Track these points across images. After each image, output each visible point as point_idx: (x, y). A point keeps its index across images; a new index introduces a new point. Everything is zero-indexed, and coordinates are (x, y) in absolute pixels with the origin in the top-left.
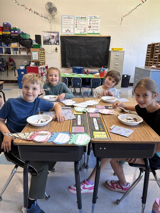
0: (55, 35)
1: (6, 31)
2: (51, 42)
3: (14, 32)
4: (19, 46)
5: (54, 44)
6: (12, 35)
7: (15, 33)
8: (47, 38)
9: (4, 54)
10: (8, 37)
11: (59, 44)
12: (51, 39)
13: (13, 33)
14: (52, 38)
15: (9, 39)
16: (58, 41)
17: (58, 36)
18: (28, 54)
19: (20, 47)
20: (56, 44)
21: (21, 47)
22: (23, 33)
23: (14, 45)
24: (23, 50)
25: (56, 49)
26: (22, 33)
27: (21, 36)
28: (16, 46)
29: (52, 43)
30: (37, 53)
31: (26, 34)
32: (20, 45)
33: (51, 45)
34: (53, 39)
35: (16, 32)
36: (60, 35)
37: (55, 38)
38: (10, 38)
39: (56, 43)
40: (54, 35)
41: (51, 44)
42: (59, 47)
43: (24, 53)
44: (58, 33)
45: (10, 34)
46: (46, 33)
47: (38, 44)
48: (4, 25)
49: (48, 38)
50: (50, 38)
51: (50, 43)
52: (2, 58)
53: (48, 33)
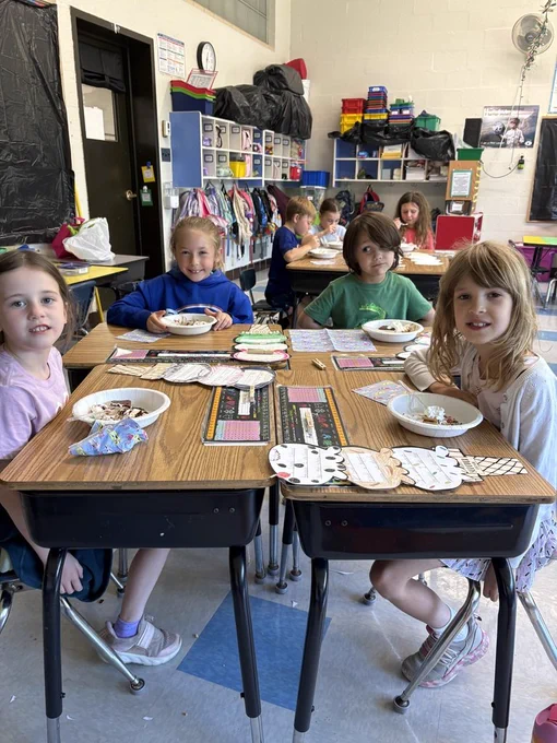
0: (524, 116)
1: (376, 111)
2: (505, 140)
3: (401, 112)
4: (406, 156)
5: (515, 145)
6: (392, 122)
7: (401, 116)
8: (494, 128)
9: (356, 180)
10: (379, 130)
11: (532, 146)
12: (509, 129)
13: (395, 117)
14: (512, 125)
15: (381, 134)
16: (530, 137)
17: (534, 118)
18: (427, 179)
19: (410, 158)
20: (522, 145)
21: (412, 156)
22: (428, 115)
23: (393, 152)
24: (416, 164)
25: (521, 162)
26: (424, 115)
27: (420, 124)
28: (396, 155)
29: (508, 143)
30: (469, 174)
31: (434, 118)
32: (410, 150)
33: (504, 149)
34: (514, 128)
35: (406, 112)
36: (542, 114)
37: (520, 125)
38: (385, 133)
39: (522, 140)
40: (520, 117)
41: (504, 146)
42: (531, 155)
43: (417, 176)
44: (536, 109)
45: (387, 121)
46: (494, 112)
47: (470, 147)
48: (371, 93)
49: (499, 127)
50: (506, 126)
51: (502, 143)
52: (347, 192)
53: (503, 112)
